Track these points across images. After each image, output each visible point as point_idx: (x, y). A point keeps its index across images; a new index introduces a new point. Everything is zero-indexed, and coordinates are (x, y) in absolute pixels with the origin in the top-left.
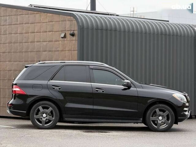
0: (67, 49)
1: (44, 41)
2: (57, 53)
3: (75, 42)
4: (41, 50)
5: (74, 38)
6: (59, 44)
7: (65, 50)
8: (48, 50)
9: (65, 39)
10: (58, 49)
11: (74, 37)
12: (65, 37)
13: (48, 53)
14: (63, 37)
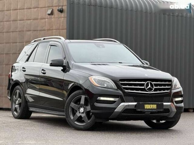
0: (54, 28)
1: (28, 19)
2: (43, 32)
3: (64, 19)
5: (63, 15)
6: (46, 22)
7: (52, 29)
8: (32, 29)
9: (53, 16)
11: (63, 13)
12: (52, 13)
13: (32, 33)
14: (50, 13)
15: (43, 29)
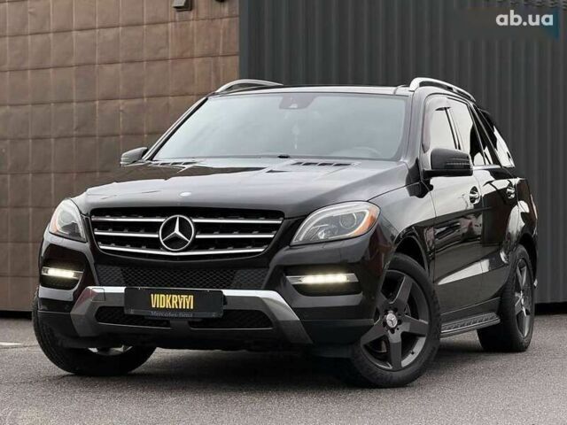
0: (197, 50)
2: (158, 66)
4: (97, 58)
6: (167, 32)
7: (189, 54)
8: (122, 56)
10: (162, 53)
12: (189, 5)
13: (123, 69)
14: (182, 5)
15: (158, 56)
